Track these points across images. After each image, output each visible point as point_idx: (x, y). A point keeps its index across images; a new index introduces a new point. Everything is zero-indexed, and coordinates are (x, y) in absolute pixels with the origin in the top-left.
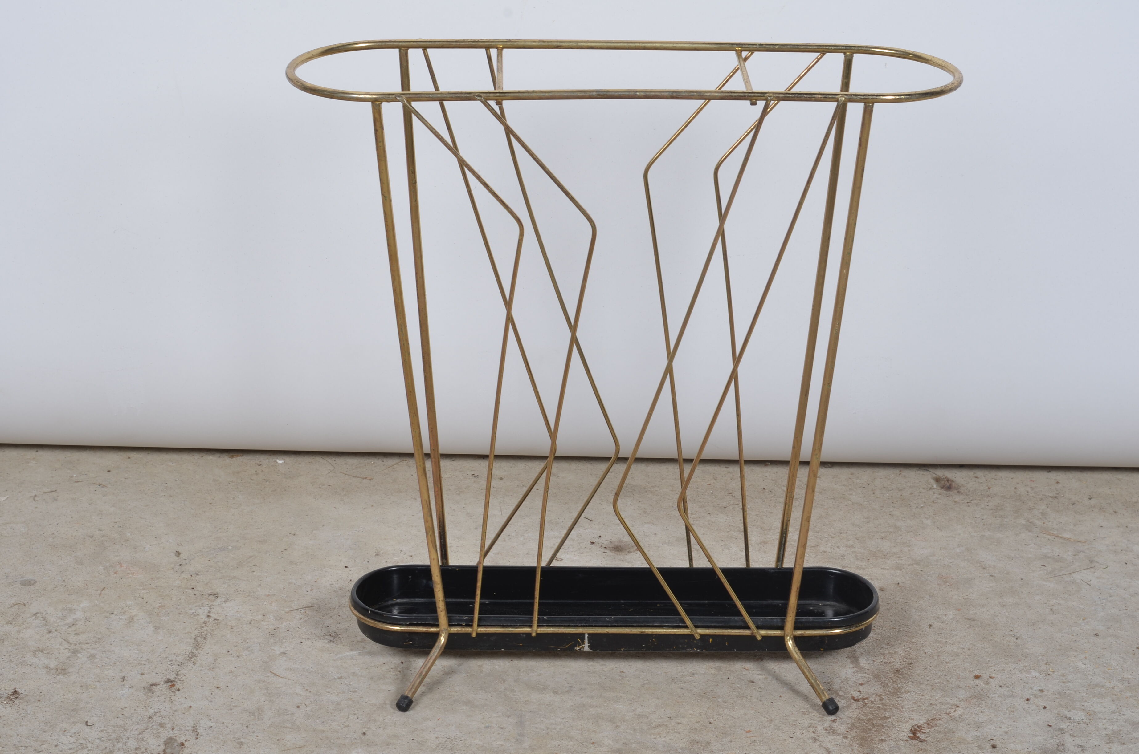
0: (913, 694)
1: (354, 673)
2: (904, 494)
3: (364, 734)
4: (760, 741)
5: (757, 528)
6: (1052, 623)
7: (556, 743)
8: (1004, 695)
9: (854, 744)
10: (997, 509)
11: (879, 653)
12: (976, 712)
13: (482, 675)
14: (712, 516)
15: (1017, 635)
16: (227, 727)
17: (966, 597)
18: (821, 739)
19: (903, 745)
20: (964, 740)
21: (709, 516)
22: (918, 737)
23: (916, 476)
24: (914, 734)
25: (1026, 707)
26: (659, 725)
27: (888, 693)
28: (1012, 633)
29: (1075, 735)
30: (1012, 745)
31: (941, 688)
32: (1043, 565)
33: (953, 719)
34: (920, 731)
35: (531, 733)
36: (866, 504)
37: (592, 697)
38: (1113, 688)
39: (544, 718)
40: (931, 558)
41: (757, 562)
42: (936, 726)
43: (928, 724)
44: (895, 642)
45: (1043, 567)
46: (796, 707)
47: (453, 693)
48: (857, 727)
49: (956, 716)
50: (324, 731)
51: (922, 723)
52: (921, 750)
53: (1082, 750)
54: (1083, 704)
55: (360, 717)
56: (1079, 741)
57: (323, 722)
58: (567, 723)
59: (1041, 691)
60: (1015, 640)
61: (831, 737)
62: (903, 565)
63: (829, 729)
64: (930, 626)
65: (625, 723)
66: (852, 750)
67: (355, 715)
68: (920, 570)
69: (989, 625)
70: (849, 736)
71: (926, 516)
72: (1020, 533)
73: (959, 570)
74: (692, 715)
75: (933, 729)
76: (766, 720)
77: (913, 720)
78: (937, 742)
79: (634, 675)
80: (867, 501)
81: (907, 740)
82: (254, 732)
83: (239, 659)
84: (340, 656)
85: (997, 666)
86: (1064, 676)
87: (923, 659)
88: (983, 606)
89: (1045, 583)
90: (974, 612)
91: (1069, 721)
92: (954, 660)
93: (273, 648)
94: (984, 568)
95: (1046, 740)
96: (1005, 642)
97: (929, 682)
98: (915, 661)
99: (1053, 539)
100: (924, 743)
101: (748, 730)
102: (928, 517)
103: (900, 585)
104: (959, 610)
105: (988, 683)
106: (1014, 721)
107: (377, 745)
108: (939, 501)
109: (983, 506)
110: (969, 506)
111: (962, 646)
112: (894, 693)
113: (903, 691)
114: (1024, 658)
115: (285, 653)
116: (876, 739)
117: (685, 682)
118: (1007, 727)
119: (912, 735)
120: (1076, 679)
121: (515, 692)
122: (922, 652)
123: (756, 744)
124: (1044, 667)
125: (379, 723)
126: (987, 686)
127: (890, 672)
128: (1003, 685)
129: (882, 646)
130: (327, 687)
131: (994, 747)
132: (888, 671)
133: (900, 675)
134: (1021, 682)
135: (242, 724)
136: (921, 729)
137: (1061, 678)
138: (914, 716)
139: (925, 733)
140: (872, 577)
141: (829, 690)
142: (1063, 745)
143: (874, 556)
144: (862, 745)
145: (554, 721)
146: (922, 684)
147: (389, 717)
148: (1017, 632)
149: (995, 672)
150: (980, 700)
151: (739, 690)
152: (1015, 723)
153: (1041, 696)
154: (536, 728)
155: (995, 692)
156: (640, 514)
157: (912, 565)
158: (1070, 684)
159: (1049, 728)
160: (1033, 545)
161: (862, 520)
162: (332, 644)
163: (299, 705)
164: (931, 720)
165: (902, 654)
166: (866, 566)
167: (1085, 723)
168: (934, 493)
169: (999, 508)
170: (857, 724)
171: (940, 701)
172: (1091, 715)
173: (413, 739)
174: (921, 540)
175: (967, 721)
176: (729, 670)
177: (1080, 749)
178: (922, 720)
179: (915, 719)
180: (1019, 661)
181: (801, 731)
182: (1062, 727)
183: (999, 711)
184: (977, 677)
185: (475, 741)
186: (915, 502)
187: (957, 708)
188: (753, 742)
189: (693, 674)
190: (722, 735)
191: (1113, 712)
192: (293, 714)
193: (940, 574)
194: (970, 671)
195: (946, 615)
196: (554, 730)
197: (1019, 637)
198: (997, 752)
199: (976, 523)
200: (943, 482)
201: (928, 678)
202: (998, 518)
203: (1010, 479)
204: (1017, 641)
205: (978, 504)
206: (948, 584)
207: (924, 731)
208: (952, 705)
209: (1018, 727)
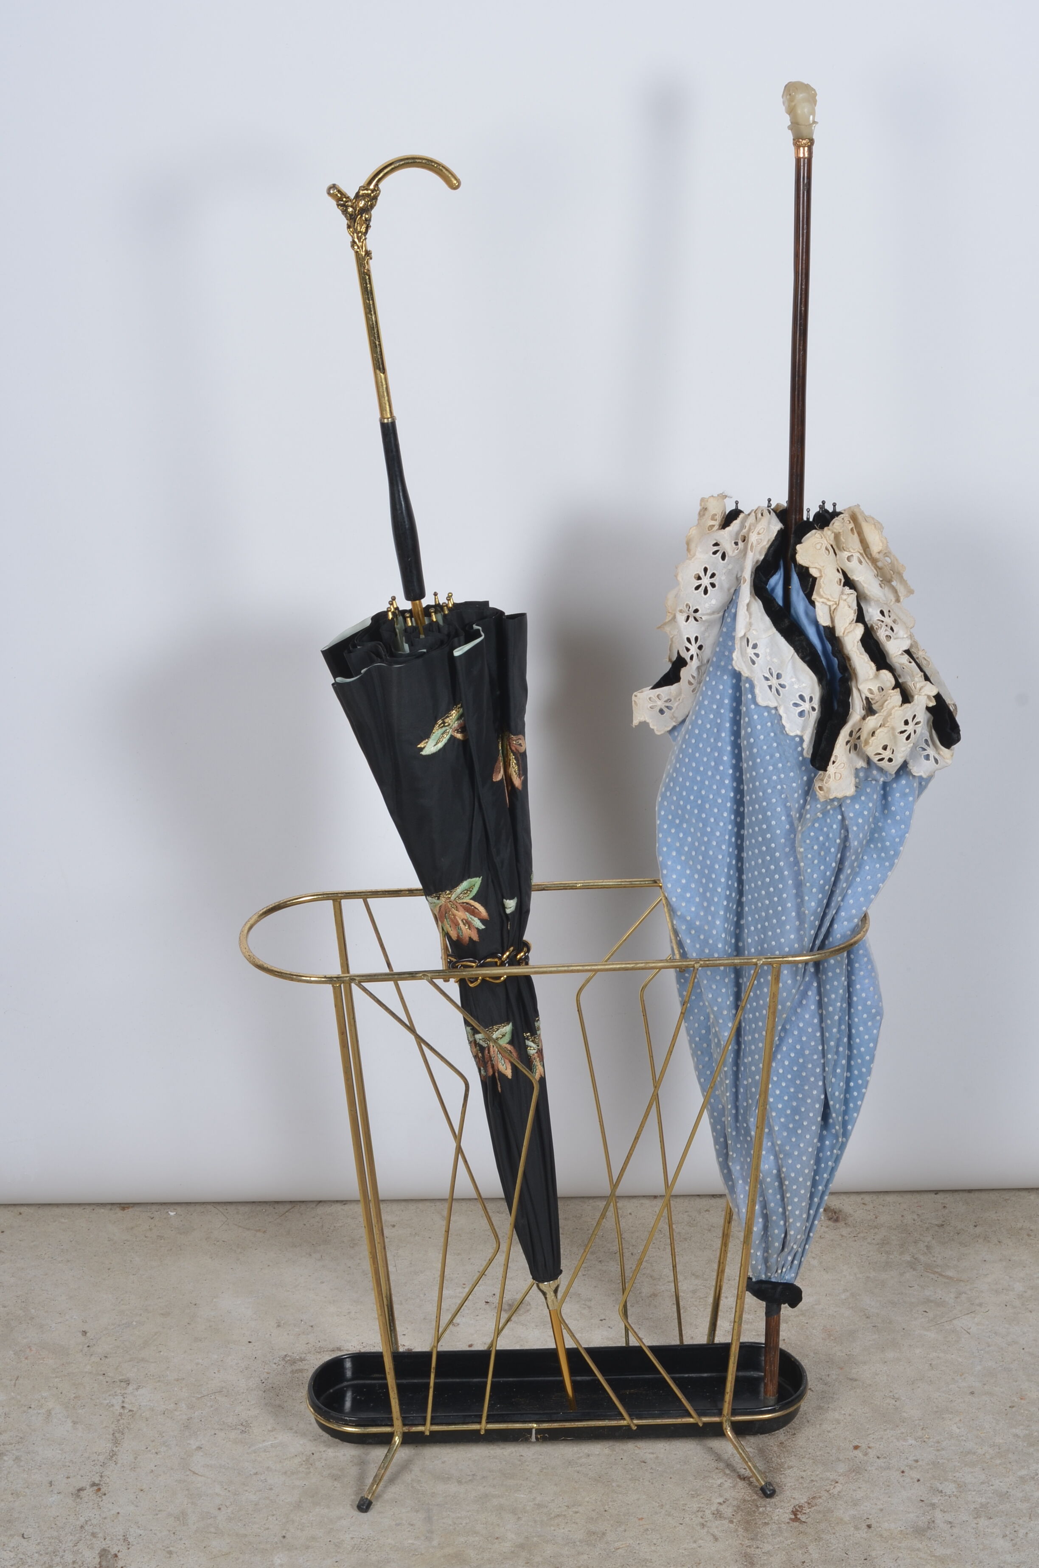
0: (795, 1469)
1: (268, 1467)
3: (284, 1537)
4: (652, 1530)
5: (647, 1277)
6: (931, 1381)
7: (462, 1539)
9: (739, 1529)
10: (883, 1243)
12: (854, 1488)
14: (603, 1264)
15: (897, 1396)
16: (155, 1534)
17: (849, 1353)
18: (709, 1524)
19: (785, 1528)
20: (842, 1520)
21: (600, 1264)
22: (799, 1519)
24: (795, 1515)
25: (901, 1480)
26: (558, 1515)
27: (772, 1469)
28: (891, 1394)
29: (945, 1510)
30: (886, 1524)
31: (822, 1462)
32: (925, 1311)
33: (832, 1496)
34: (801, 1512)
37: (494, 1486)
38: (984, 1455)
39: (450, 1511)
40: (816, 1307)
41: (647, 1319)
42: (816, 1505)
43: (809, 1504)
45: (925, 1313)
46: (686, 1489)
48: (742, 1510)
49: (835, 1494)
50: (246, 1535)
51: (803, 1503)
52: (802, 1533)
53: (951, 1527)
54: (955, 1475)
55: (278, 1518)
56: (949, 1517)
57: (245, 1525)
58: (472, 1516)
59: (917, 1461)
60: (894, 1402)
61: (718, 1522)
62: (789, 1317)
63: (716, 1512)
65: (526, 1515)
66: (738, 1536)
67: (273, 1515)
68: (806, 1322)
69: (870, 1385)
70: (735, 1520)
71: (813, 1255)
72: (904, 1272)
73: (844, 1320)
74: (588, 1502)
75: (813, 1508)
76: (658, 1505)
77: (794, 1498)
78: (816, 1523)
79: (533, 1459)
81: (788, 1523)
82: (181, 1539)
83: (158, 1456)
84: (253, 1448)
86: (938, 1442)
88: (865, 1363)
89: (926, 1333)
90: (856, 1370)
91: (941, 1494)
92: (835, 1428)
93: (188, 1442)
94: (867, 1317)
95: (918, 1517)
96: (885, 1405)
97: (810, 1455)
99: (936, 1279)
100: (804, 1525)
101: (641, 1517)
102: (815, 1256)
103: (786, 1341)
104: (842, 1367)
105: (866, 1454)
106: (889, 1497)
107: (296, 1549)
108: (827, 1236)
109: (869, 1240)
110: (855, 1241)
111: (843, 1412)
112: (777, 1469)
113: (786, 1466)
114: (902, 1424)
115: (201, 1448)
116: (760, 1523)
117: (581, 1465)
118: (882, 1504)
119: (793, 1517)
120: (950, 1446)
121: (422, 1483)
122: (805, 1420)
123: (648, 1532)
124: (920, 1433)
125: (297, 1524)
126: (865, 1458)
127: (775, 1445)
128: (880, 1456)
130: (244, 1484)
131: (869, 1526)
133: (784, 1447)
134: (898, 1451)
135: (169, 1531)
136: (802, 1509)
137: (936, 1445)
138: (796, 1495)
139: (805, 1513)
140: (759, 1333)
141: (717, 1468)
142: (933, 1521)
144: (746, 1530)
145: (460, 1515)
146: (804, 1458)
147: (306, 1517)
148: (896, 1393)
149: (873, 1440)
151: (632, 1472)
152: (890, 1499)
153: (915, 1467)
154: (444, 1523)
157: (798, 1316)
158: (943, 1452)
159: (921, 1504)
160: (916, 1287)
162: (244, 1435)
163: (220, 1506)
164: (812, 1498)
167: (955, 1496)
168: (822, 1226)
169: (885, 1242)
170: (742, 1507)
171: (820, 1476)
172: (961, 1487)
173: (330, 1541)
174: (808, 1285)
175: (845, 1498)
176: (623, 1450)
177: (950, 1526)
178: (803, 1500)
179: (796, 1497)
180: (897, 1426)
181: (690, 1516)
182: (933, 1501)
184: (856, 1448)
187: (836, 1484)
188: (645, 1531)
189: (589, 1456)
190: (616, 1524)
191: (982, 1483)
192: (215, 1517)
193: (824, 1326)
194: (850, 1441)
195: (828, 1375)
196: (460, 1525)
197: (898, 1399)
198: (872, 1533)
199: (862, 1262)
200: (830, 1214)
201: (810, 1450)
202: (883, 1254)
203: (898, 1204)
204: (896, 1403)
205: (864, 1238)
206: (832, 1338)
207: (805, 1511)
208: (832, 1481)
209: (892, 1504)
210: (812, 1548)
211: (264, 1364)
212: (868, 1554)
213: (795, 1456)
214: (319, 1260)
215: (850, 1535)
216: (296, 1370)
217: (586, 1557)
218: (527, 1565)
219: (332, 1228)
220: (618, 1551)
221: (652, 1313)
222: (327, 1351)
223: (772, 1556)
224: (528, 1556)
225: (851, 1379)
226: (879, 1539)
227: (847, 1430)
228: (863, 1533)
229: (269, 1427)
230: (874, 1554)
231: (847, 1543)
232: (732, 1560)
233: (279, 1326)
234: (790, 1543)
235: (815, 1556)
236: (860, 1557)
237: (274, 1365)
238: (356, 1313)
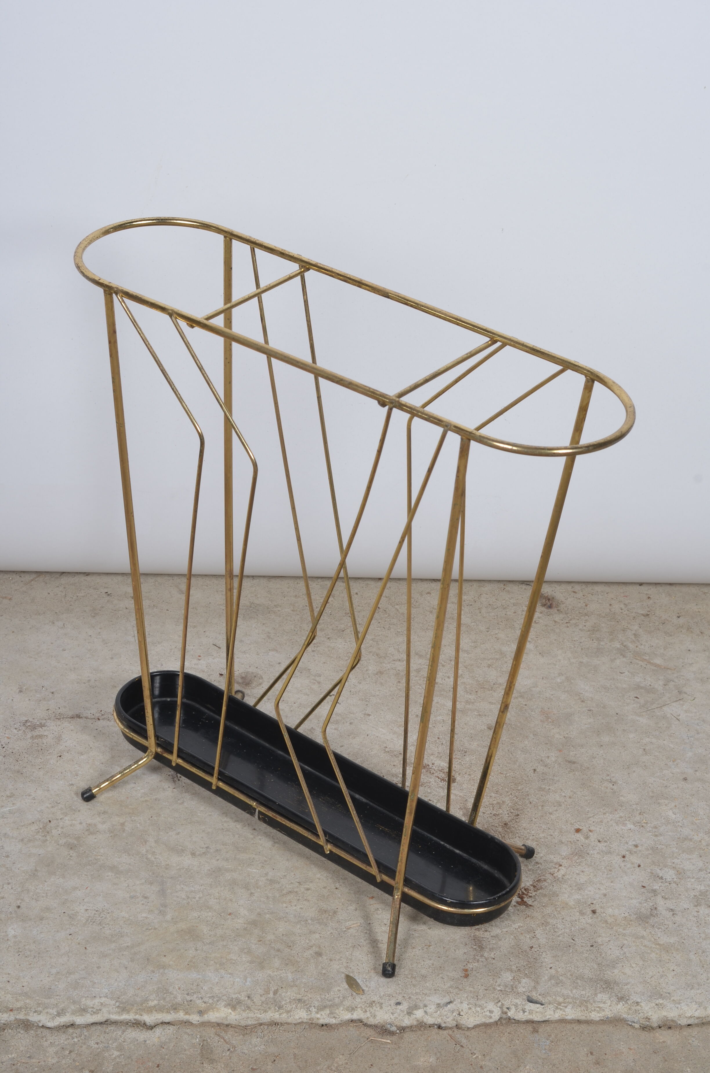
1: (6, 834)
2: (508, 613)
3: (19, 907)
5: (373, 655)
6: (645, 766)
7: (196, 914)
8: (602, 851)
10: (594, 630)
11: (488, 803)
12: (577, 872)
13: (124, 834)
14: (331, 641)
15: (614, 780)
17: (567, 735)
19: (512, 911)
20: (567, 904)
21: (328, 641)
23: (518, 591)
24: (522, 898)
25: (622, 865)
26: (290, 892)
28: (608, 778)
29: (667, 897)
30: (610, 910)
31: (546, 844)
32: (637, 697)
33: (556, 880)
34: (527, 895)
35: (172, 903)
36: (474, 625)
37: (227, 860)
38: (700, 841)
39: (183, 884)
40: (534, 689)
41: (374, 696)
42: (541, 888)
43: (534, 887)
44: (502, 789)
45: (636, 699)
47: (99, 857)
49: (559, 877)
51: (529, 886)
52: (529, 916)
53: (673, 914)
54: (673, 861)
55: (13, 886)
56: (670, 904)
58: (205, 890)
59: (636, 846)
60: (611, 786)
64: (535, 770)
65: (259, 890)
67: (9, 884)
68: (524, 703)
69: (588, 768)
72: (615, 659)
73: (560, 703)
75: (539, 892)
78: (542, 907)
80: (474, 622)
81: (515, 906)
85: (595, 816)
86: (656, 827)
87: (529, 810)
88: (582, 746)
89: (638, 718)
90: (574, 753)
91: (661, 881)
92: (557, 810)
94: (583, 701)
95: (640, 903)
96: (603, 788)
97: (534, 837)
98: (521, 812)
99: (645, 666)
100: (531, 909)
104: (560, 751)
105: (587, 837)
106: (612, 882)
107: (31, 919)
108: (541, 621)
109: (581, 627)
110: (568, 627)
111: (563, 794)
114: (620, 808)
118: (605, 889)
119: (520, 900)
120: (667, 832)
121: (156, 855)
122: (527, 802)
124: (638, 818)
125: (32, 894)
126: (587, 841)
127: (499, 825)
128: (601, 840)
129: (491, 795)
132: (497, 825)
133: (507, 829)
134: (617, 835)
136: (528, 892)
137: (654, 830)
139: (531, 897)
142: (656, 908)
143: (482, 688)
145: (193, 889)
147: (41, 886)
148: (613, 777)
149: (594, 824)
150: (580, 857)
152: (612, 884)
153: (635, 852)
154: (177, 897)
155: (594, 848)
156: (264, 639)
158: (661, 838)
159: (643, 890)
160: (627, 673)
161: (470, 644)
164: (537, 881)
165: (509, 805)
166: (474, 699)
167: (675, 882)
169: (596, 629)
171: (544, 858)
172: (680, 873)
173: (64, 912)
174: (525, 668)
175: (569, 882)
177: (671, 913)
178: (529, 883)
180: (616, 810)
182: (655, 888)
183: (598, 869)
184: (578, 831)
185: (121, 914)
186: (519, 622)
187: (560, 867)
190: (347, 902)
191: (700, 870)
193: (542, 708)
194: (571, 824)
195: (548, 757)
196: (194, 900)
197: (615, 782)
198: (597, 918)
199: (575, 647)
200: (544, 600)
201: (533, 832)
202: (595, 641)
203: (605, 593)
204: (613, 787)
205: (576, 625)
206: (550, 720)
207: (530, 895)
208: (556, 864)
209: (615, 889)
210: (539, 932)
211: (5, 728)
212: (594, 940)
213: (519, 837)
214: (62, 628)
215: (576, 921)
216: (36, 736)
217: (317, 936)
218: (260, 943)
219: (75, 598)
220: (349, 931)
221: (379, 690)
222: (66, 718)
223: (500, 940)
224: (261, 933)
225: (570, 762)
226: (604, 925)
227: (569, 813)
228: (588, 919)
229: (8, 793)
230: (599, 940)
231: (573, 929)
232: (462, 943)
233: (21, 691)
234: (517, 927)
235: (543, 941)
236: (587, 943)
237: (15, 730)
238: (96, 681)
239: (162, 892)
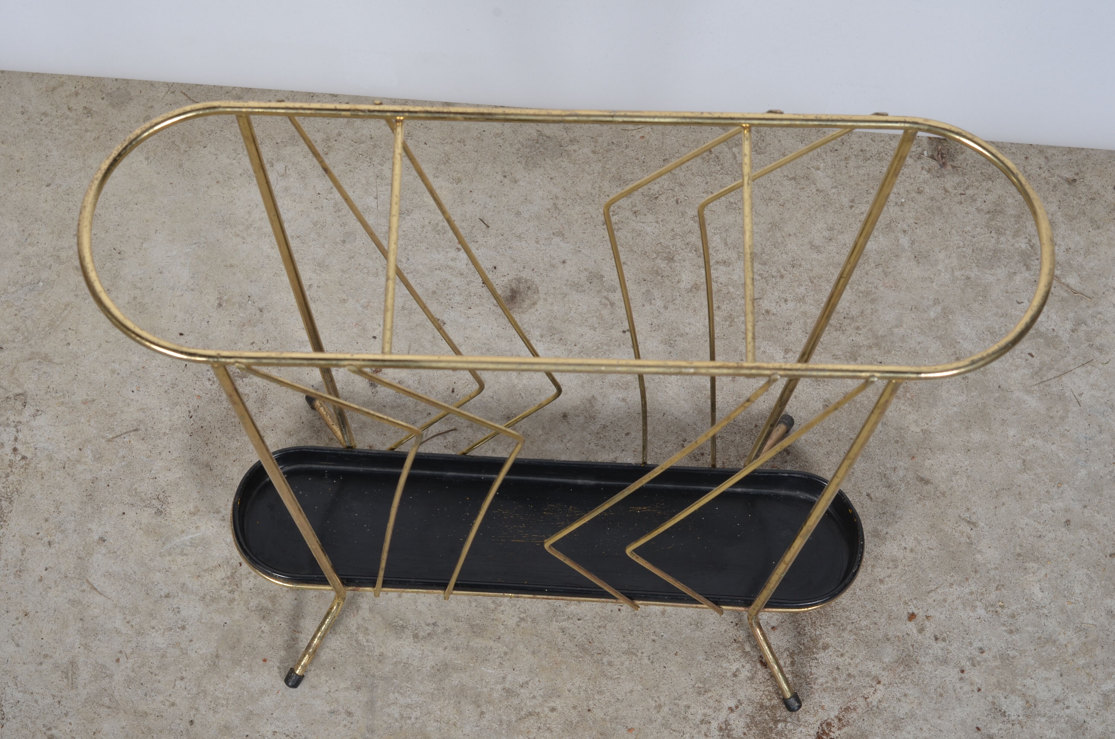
8: (937, 658)
12: (899, 695)
17: (926, 427)
25: (959, 685)
28: (968, 514)
31: (866, 640)
37: (457, 648)
39: (398, 692)
43: (839, 720)
49: (874, 703)
51: (832, 717)
54: (1025, 682)
59: (982, 651)
60: (969, 531)
69: (944, 494)
76: (654, 705)
77: (824, 709)
84: (169, 545)
85: (939, 590)
88: (943, 450)
90: (930, 462)
92: (891, 575)
96: (958, 535)
104: (913, 458)
105: (921, 630)
110: (962, 202)
112: (810, 649)
113: (820, 644)
114: (974, 575)
125: (210, 696)
126: (920, 636)
128: (939, 636)
134: (961, 628)
138: (827, 701)
149: (932, 604)
150: (907, 668)
153: (979, 663)
155: (928, 650)
159: (976, 735)
162: (159, 518)
164: (845, 709)
170: (758, 717)
171: (860, 668)
178: (833, 711)
180: (967, 580)
182: (992, 731)
183: (926, 692)
184: (912, 616)
187: (878, 686)
192: (112, 675)
194: (906, 603)
195: (895, 469)
208: (873, 678)
225: (922, 480)
227: (905, 581)
229: (191, 507)
239: (370, 706)
